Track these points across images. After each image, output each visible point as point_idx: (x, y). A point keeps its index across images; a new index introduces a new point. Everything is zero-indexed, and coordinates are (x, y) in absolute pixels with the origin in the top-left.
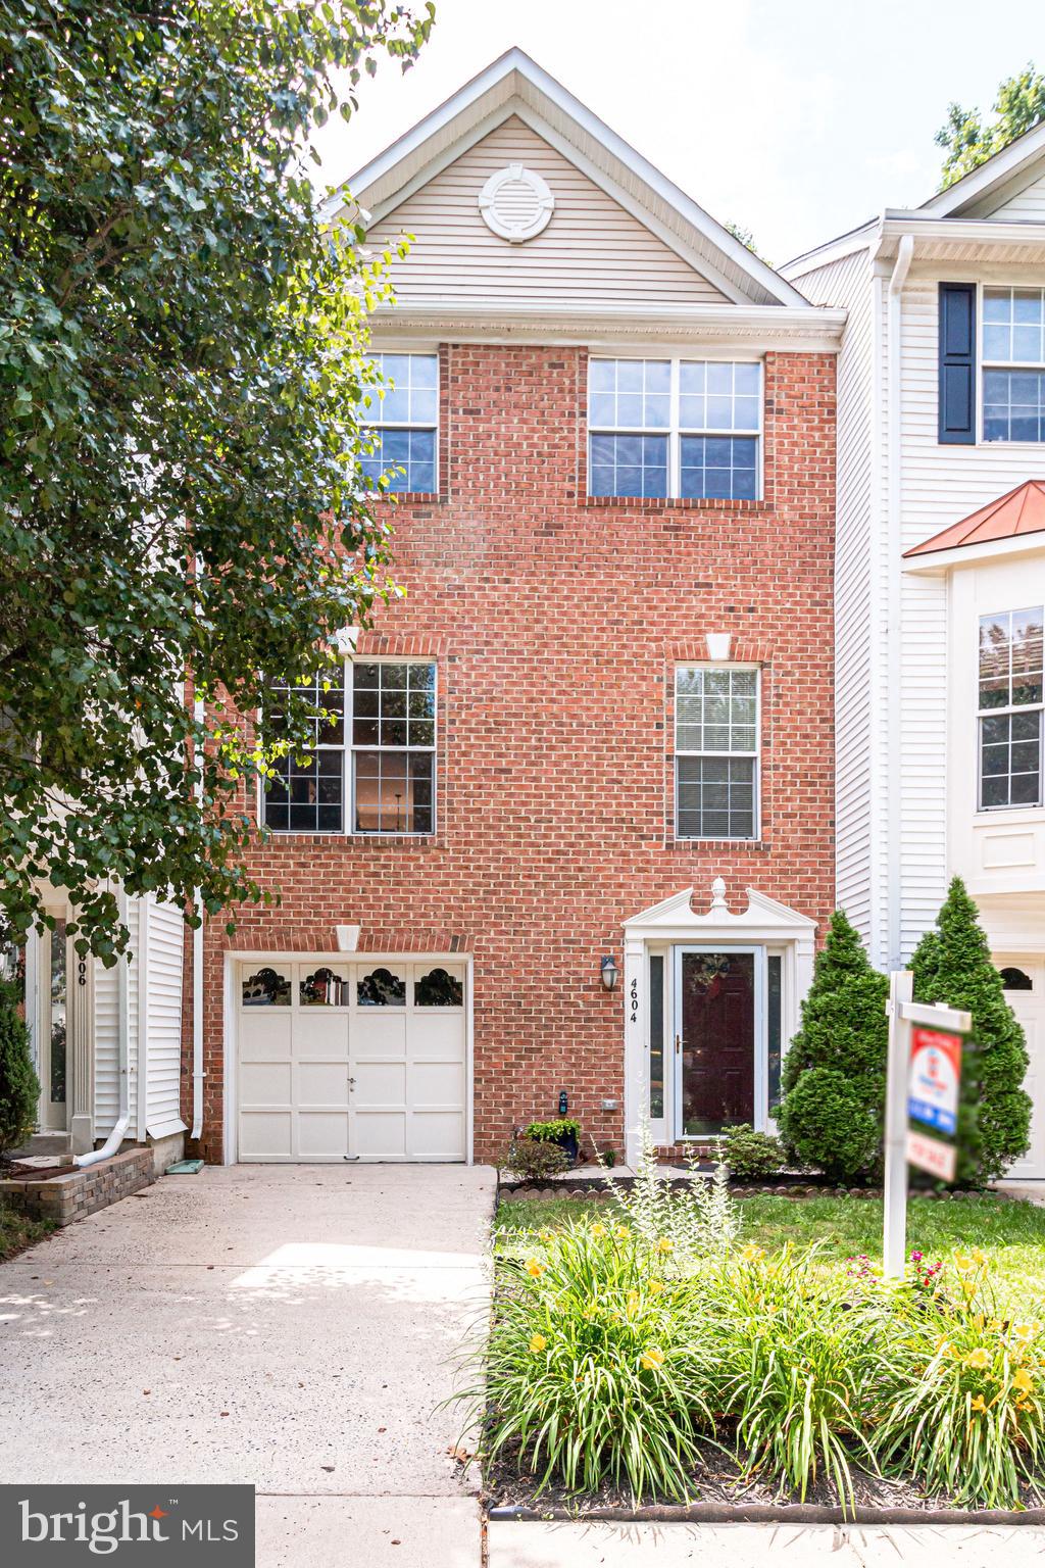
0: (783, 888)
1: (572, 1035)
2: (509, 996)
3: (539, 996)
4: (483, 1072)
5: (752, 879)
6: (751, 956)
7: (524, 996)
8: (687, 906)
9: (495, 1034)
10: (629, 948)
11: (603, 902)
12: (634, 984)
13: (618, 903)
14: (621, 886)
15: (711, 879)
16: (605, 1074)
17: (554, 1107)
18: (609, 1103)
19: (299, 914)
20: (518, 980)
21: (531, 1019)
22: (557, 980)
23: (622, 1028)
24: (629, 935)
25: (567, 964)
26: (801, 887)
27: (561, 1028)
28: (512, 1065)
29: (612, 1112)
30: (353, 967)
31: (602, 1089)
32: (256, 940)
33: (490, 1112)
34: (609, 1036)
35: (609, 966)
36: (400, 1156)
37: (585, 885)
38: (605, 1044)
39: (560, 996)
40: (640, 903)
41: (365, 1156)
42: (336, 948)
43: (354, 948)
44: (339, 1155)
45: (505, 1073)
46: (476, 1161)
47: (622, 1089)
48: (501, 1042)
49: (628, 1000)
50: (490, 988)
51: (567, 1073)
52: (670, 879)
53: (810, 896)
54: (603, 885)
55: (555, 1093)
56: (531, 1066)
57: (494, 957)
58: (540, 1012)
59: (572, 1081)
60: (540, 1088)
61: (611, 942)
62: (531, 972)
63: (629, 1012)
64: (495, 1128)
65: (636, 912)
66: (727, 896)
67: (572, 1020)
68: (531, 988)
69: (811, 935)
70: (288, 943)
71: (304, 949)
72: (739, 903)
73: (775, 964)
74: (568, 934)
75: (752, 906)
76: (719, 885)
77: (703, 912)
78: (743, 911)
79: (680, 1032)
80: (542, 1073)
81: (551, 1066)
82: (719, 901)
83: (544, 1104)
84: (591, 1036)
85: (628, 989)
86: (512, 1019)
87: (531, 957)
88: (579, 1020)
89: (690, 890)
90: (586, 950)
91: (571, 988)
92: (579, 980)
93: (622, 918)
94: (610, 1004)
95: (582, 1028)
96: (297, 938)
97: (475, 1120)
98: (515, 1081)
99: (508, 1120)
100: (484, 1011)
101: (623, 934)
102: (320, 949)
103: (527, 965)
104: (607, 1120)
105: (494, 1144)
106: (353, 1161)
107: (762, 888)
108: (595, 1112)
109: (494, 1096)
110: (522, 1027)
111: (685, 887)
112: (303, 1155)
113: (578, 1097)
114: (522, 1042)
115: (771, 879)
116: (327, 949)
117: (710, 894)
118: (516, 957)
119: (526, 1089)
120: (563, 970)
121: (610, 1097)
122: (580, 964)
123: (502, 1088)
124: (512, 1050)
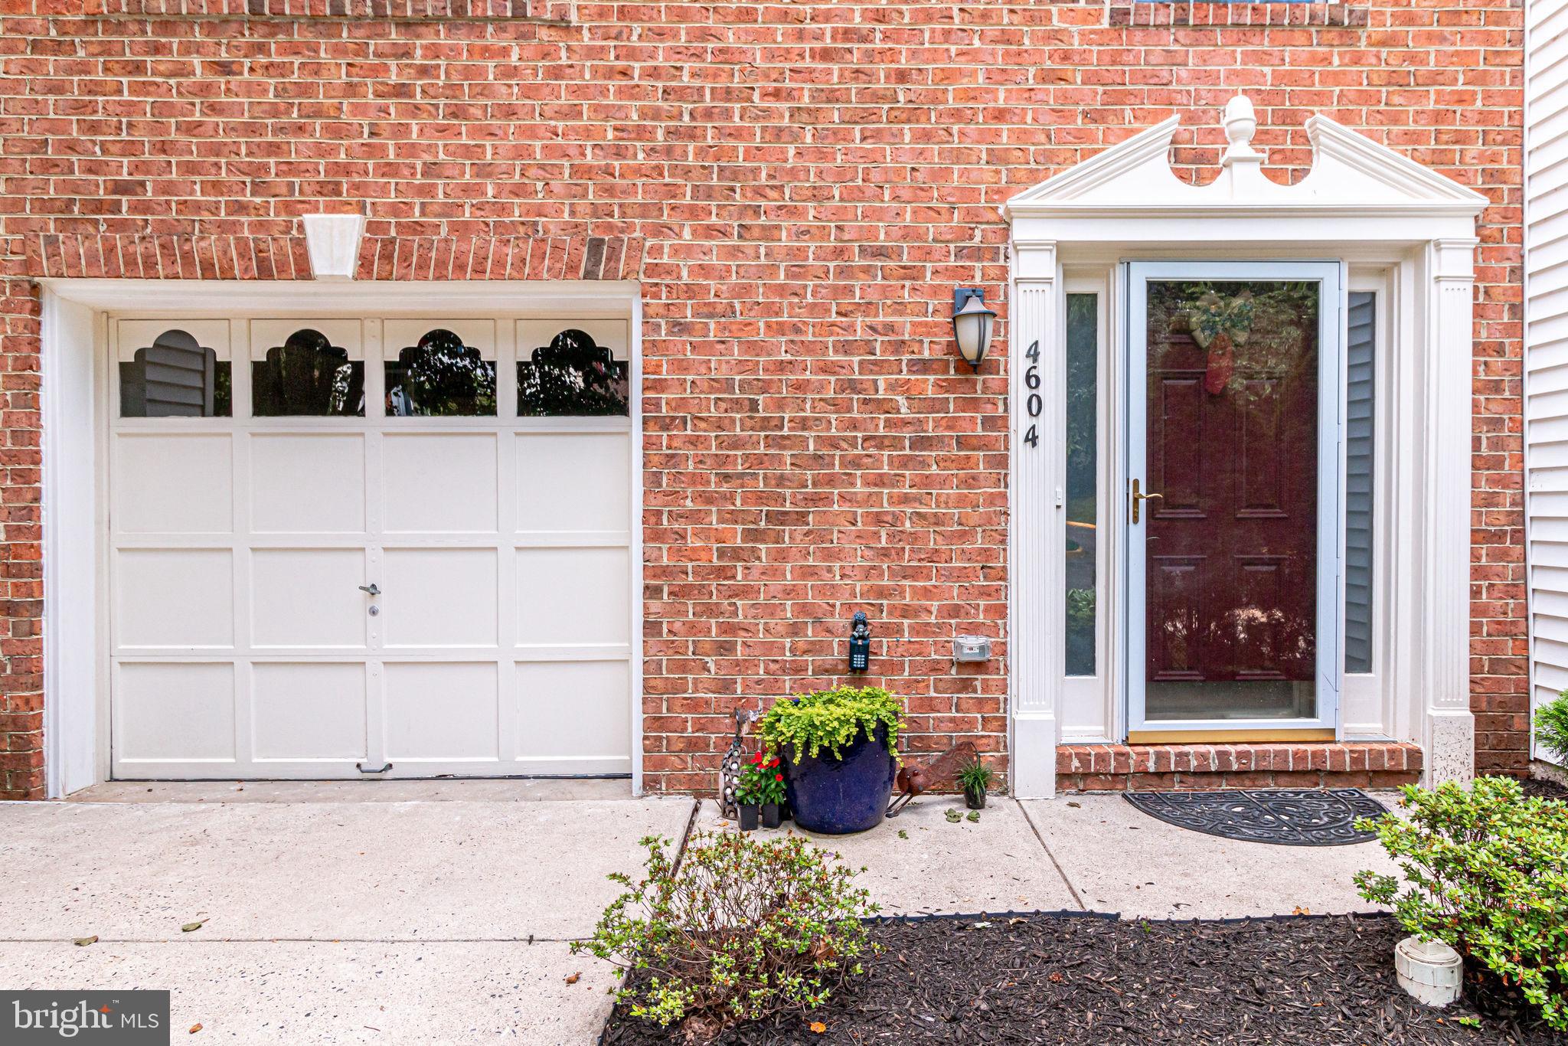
0: (1395, 119)
1: (880, 481)
2: (728, 384)
3: (800, 386)
4: (665, 572)
5: (1320, 98)
6: (1313, 286)
7: (765, 387)
8: (1162, 164)
9: (695, 478)
10: (1023, 265)
11: (958, 156)
12: (1034, 354)
13: (994, 157)
14: (1000, 115)
15: (1219, 100)
16: (961, 574)
17: (837, 653)
18: (971, 645)
19: (216, 187)
20: (751, 347)
21: (781, 442)
22: (845, 348)
23: (1003, 461)
24: (1021, 232)
25: (868, 307)
26: (1438, 117)
27: (856, 463)
28: (736, 554)
29: (979, 666)
30: (373, 327)
31: (955, 611)
32: (110, 250)
33: (683, 667)
34: (971, 481)
35: (974, 306)
36: (485, 761)
37: (913, 114)
38: (961, 501)
39: (852, 386)
40: (1049, 156)
41: (405, 762)
42: (304, 272)
43: (350, 268)
44: (343, 762)
45: (721, 572)
46: (650, 785)
47: (1001, 611)
48: (709, 499)
49: (1019, 393)
50: (682, 366)
51: (867, 573)
52: (1121, 98)
53: (1461, 138)
54: (956, 115)
55: (840, 621)
56: (782, 556)
57: (690, 291)
58: (804, 423)
59: (881, 592)
60: (804, 609)
61: (977, 254)
62: (781, 328)
63: (1020, 421)
64: (694, 705)
65: (1034, 177)
66: (1259, 138)
67: (880, 443)
68: (782, 366)
69: (1466, 231)
70: (187, 257)
71: (227, 275)
72: (1287, 157)
73: (1363, 307)
74: (872, 233)
75: (1322, 164)
76: (1240, 111)
77: (1201, 180)
78: (1298, 175)
79: (1139, 470)
80: (810, 572)
81: (829, 555)
82: (1240, 148)
83: (813, 648)
84: (927, 481)
85: (1018, 365)
86: (736, 443)
87: (781, 290)
88: (896, 443)
89: (1172, 123)
90: (912, 273)
91: (879, 366)
92: (899, 346)
93: (1003, 193)
94: (973, 404)
95: (905, 462)
96: (210, 245)
97: (647, 688)
98: (744, 592)
99: (726, 686)
100: (666, 424)
101: (1005, 228)
102: (265, 272)
103: (770, 310)
104: (966, 685)
105: (692, 745)
106: (375, 776)
107: (1344, 117)
108: (935, 668)
109: (692, 628)
110: (760, 461)
111: (1155, 117)
112: (262, 762)
113: (895, 630)
114: (760, 498)
115: (1365, 98)
116: (283, 273)
117: (1217, 134)
118: (745, 290)
119: (771, 611)
120: (859, 321)
121: (972, 629)
122: (900, 308)
123: (711, 611)
124: (734, 517)
